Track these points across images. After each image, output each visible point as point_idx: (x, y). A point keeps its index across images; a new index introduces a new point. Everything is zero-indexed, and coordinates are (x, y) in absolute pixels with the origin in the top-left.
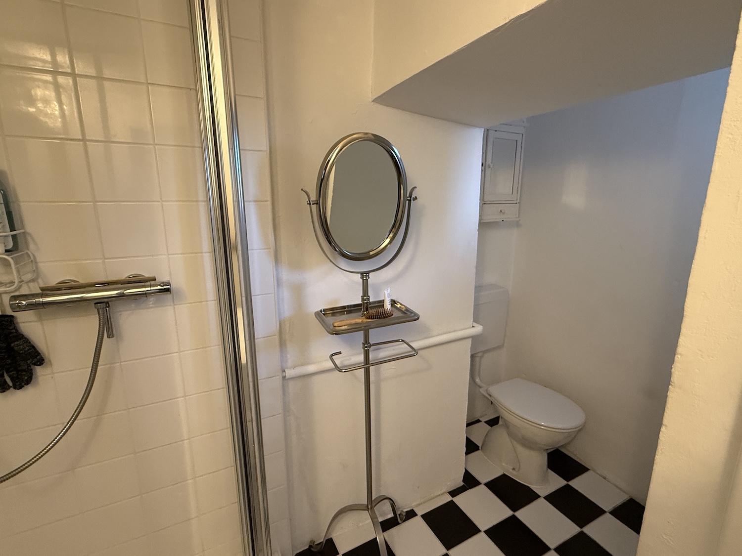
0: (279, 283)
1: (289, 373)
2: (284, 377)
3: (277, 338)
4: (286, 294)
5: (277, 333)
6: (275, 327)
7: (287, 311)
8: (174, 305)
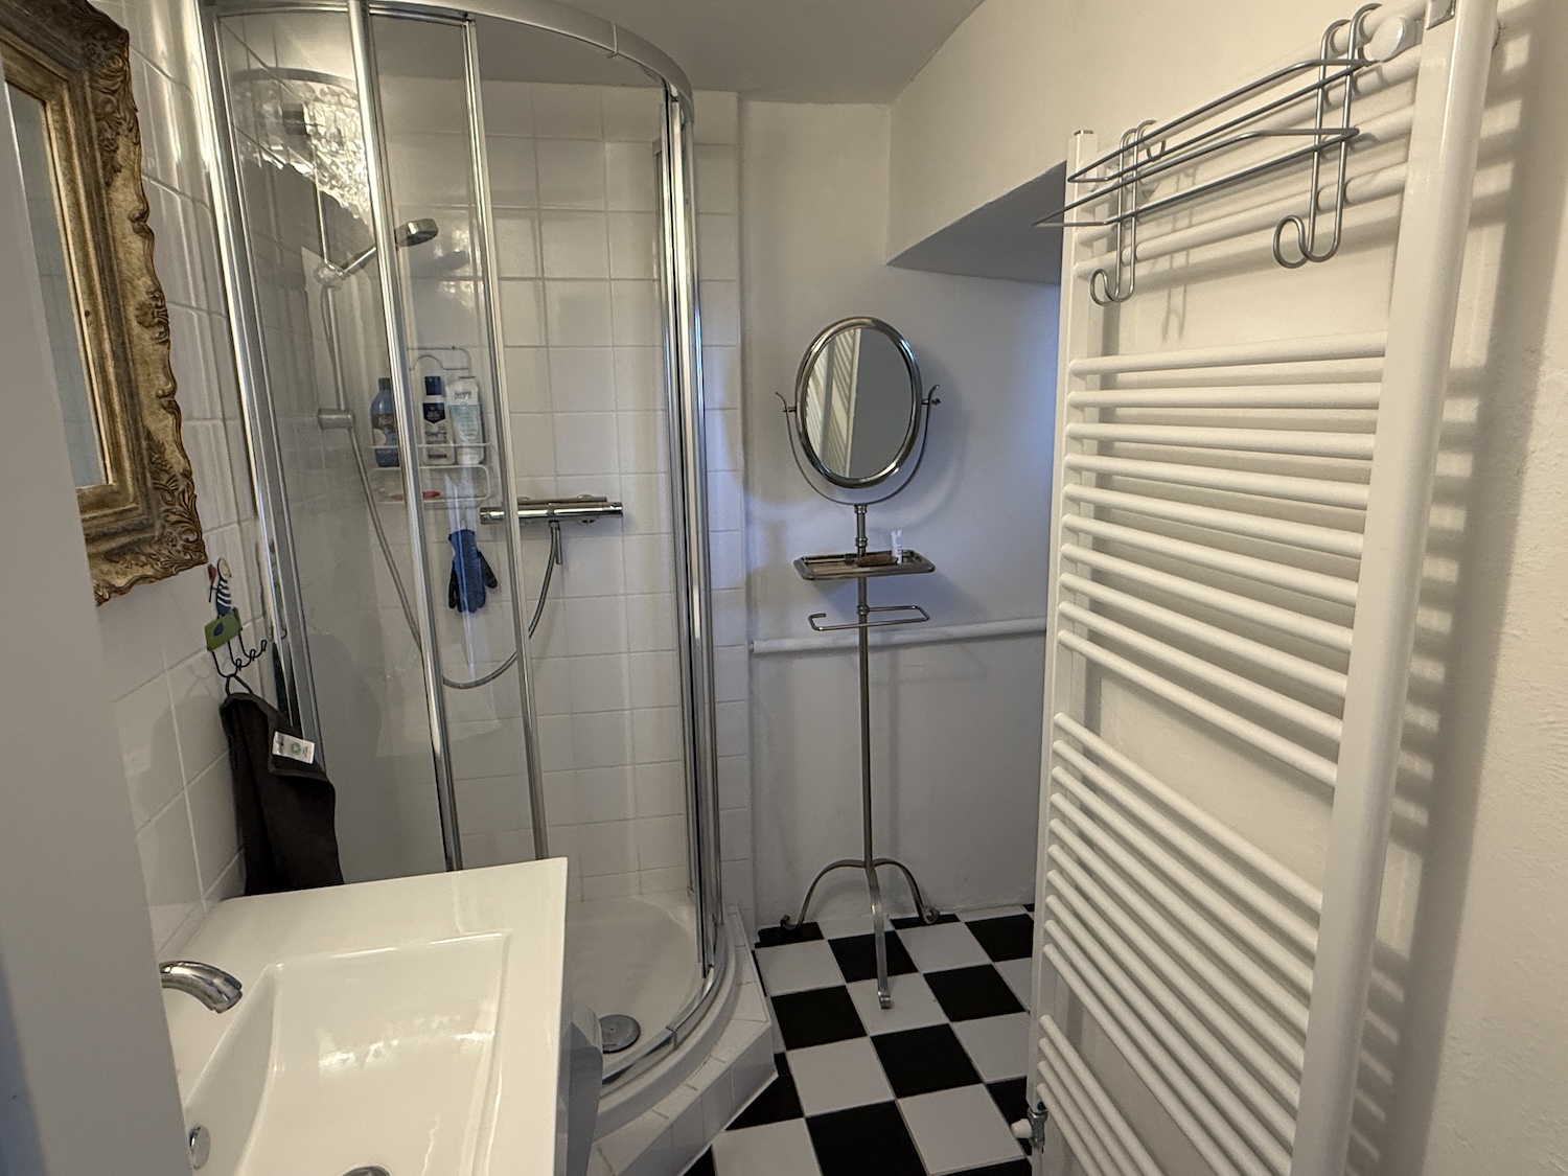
0: (748, 519)
1: (759, 646)
2: (751, 651)
3: (743, 592)
4: (759, 535)
5: (743, 586)
6: (741, 577)
7: (760, 558)
8: (624, 535)
